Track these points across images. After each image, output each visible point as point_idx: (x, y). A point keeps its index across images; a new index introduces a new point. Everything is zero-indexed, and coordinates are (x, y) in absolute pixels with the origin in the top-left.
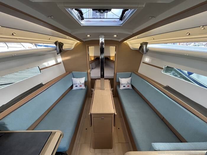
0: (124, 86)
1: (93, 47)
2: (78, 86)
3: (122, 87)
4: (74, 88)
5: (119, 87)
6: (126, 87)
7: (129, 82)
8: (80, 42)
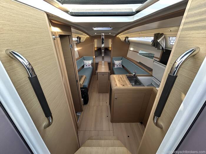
1: (97, 40)
8: (89, 36)
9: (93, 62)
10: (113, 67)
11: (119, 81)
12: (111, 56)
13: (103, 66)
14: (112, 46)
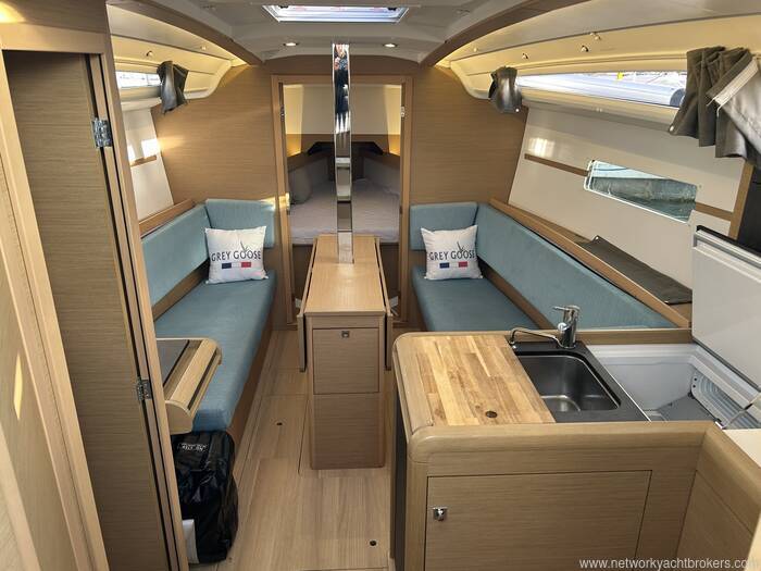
0: (443, 266)
1: (300, 86)
2: (236, 264)
3: (434, 271)
4: (217, 274)
5: (424, 270)
6: (454, 270)
7: (468, 246)
8: (244, 63)
9: (273, 238)
10: (417, 277)
11: (458, 379)
12: (397, 197)
13: (347, 270)
14: (408, 130)
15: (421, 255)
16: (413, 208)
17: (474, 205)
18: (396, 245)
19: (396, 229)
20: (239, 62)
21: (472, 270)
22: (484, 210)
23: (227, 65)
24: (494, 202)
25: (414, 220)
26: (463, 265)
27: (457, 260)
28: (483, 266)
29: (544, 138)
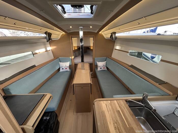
0: (100, 68)
1: (76, 38)
2: (64, 68)
3: (99, 69)
4: (61, 70)
5: (97, 69)
6: (103, 69)
7: (105, 65)
8: (65, 33)
12: (92, 56)
13: (83, 71)
14: (94, 45)
15: (97, 66)
16: (95, 58)
17: (106, 57)
18: (92, 64)
19: (92, 61)
20: (64, 33)
21: (106, 69)
22: (107, 58)
23: (62, 34)
24: (109, 57)
25: (95, 60)
26: (104, 68)
27: (103, 67)
28: (107, 68)
29: (119, 46)
